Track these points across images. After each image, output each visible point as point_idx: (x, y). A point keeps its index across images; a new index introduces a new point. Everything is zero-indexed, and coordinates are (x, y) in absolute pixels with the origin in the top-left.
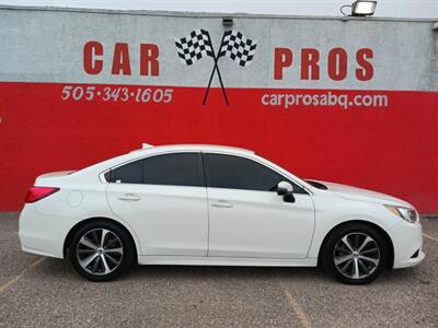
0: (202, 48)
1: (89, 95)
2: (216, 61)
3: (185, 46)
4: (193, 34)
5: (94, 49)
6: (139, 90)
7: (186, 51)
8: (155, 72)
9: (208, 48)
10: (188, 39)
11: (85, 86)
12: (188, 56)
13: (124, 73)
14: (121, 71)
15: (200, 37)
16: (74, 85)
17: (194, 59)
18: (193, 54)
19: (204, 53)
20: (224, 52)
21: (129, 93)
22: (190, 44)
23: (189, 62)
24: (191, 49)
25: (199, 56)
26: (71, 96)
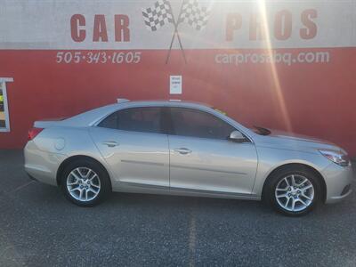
0: (165, 16)
1: (76, 59)
2: (176, 26)
3: (150, 15)
4: (157, 5)
5: (78, 21)
6: (115, 54)
7: (151, 20)
8: (127, 38)
9: (169, 16)
10: (153, 9)
11: (73, 52)
12: (153, 24)
13: (103, 40)
14: (100, 39)
15: (162, 7)
16: (65, 51)
17: (158, 26)
18: (157, 22)
19: (166, 20)
20: (183, 19)
21: (107, 57)
22: (154, 13)
23: (154, 29)
24: (156, 17)
25: (162, 23)
26: (63, 60)
